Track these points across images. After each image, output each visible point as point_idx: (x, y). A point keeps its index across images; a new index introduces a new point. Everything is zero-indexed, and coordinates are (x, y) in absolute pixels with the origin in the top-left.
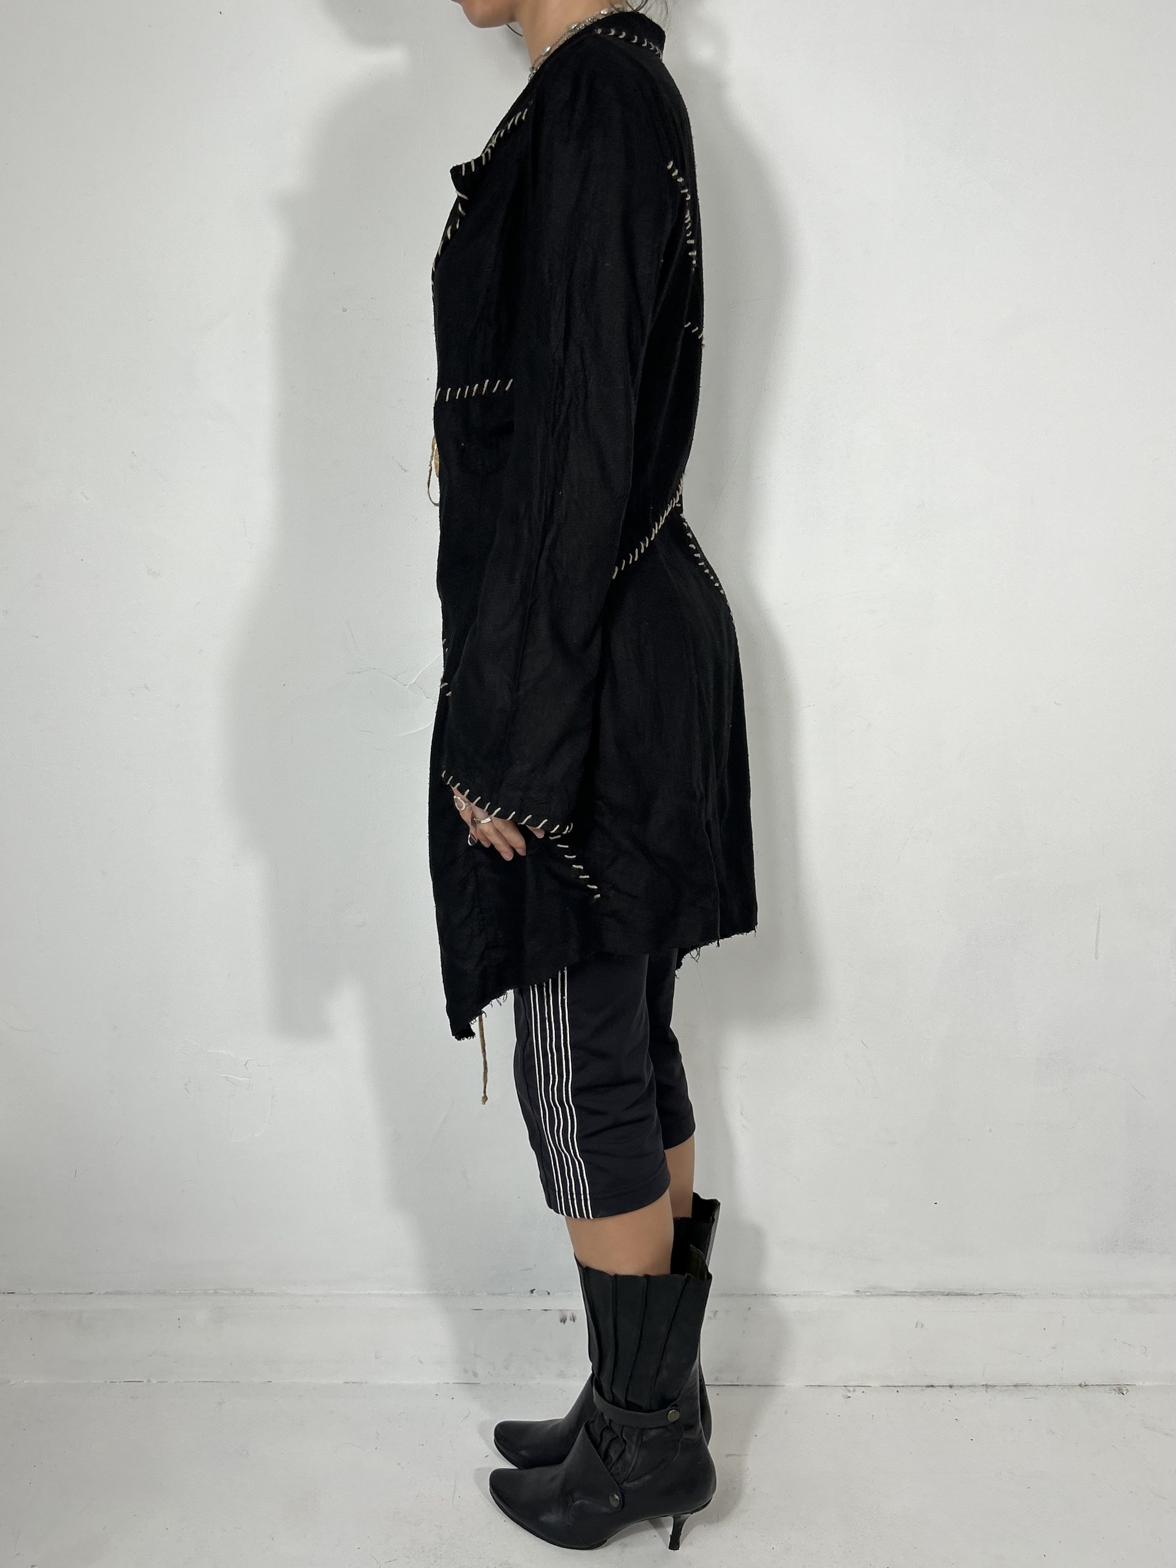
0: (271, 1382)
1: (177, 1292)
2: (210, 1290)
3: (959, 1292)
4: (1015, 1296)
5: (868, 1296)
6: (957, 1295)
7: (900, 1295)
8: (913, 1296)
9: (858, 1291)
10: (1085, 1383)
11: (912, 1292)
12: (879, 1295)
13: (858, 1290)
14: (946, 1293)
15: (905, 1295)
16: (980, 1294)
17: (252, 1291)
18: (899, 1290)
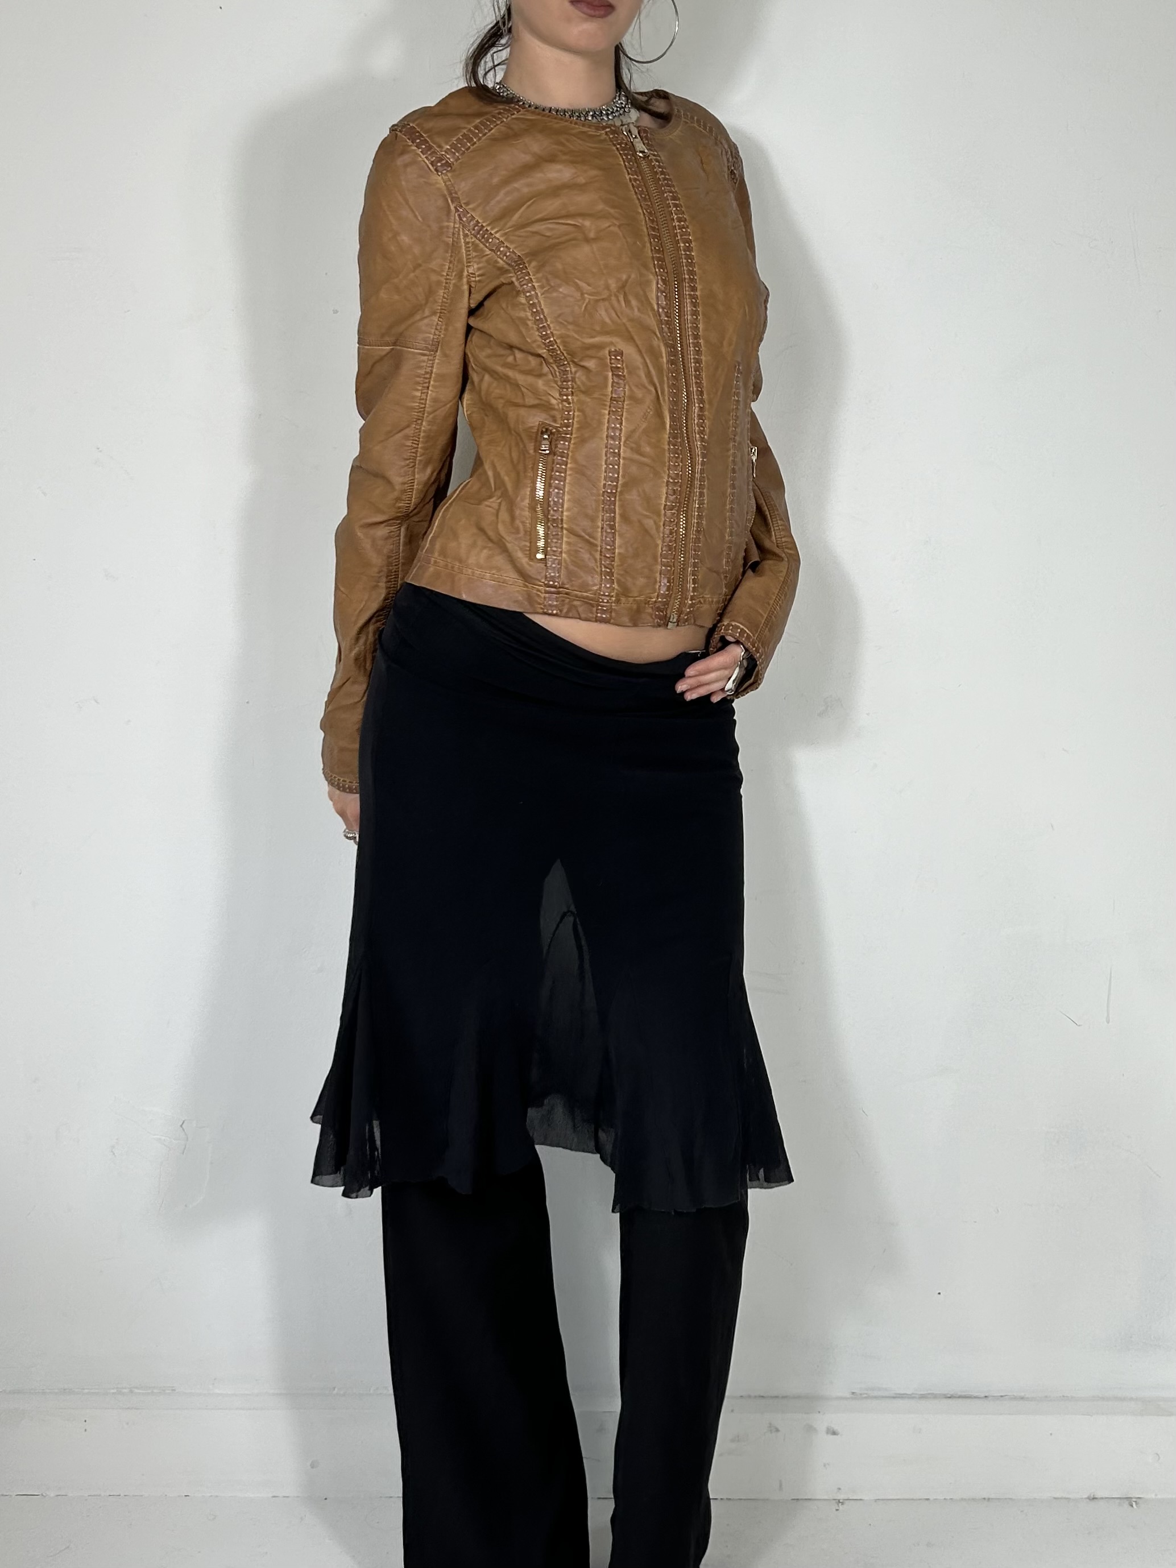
0: (188, 1496)
1: (86, 1391)
2: (125, 1388)
3: (963, 1394)
4: (1022, 1398)
5: (865, 1398)
6: (960, 1397)
7: (899, 1397)
8: (914, 1398)
9: (853, 1393)
10: (1094, 1496)
11: (913, 1394)
12: (876, 1397)
13: (853, 1391)
14: (949, 1396)
15: (902, 1397)
16: (986, 1397)
17: (173, 1390)
18: (898, 1392)
